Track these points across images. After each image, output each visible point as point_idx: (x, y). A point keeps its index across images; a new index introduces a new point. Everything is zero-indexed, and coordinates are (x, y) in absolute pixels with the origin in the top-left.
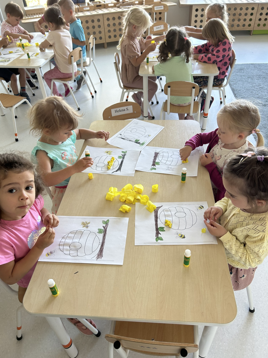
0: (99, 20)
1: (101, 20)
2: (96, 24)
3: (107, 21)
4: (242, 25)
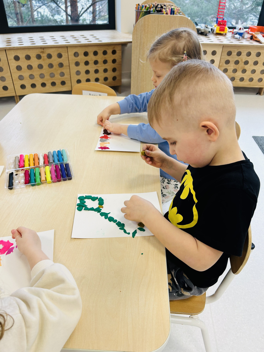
1: (3, 58)
4: (248, 78)
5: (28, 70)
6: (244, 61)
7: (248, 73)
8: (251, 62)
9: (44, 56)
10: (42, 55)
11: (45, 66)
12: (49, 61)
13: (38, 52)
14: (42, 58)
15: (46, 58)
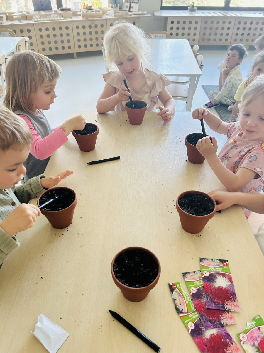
0: (67, 28)
1: (70, 28)
2: (64, 31)
3: (76, 29)
4: (219, 39)
5: (83, 36)
6: (215, 27)
7: (219, 35)
8: (220, 28)
9: (93, 26)
10: (92, 25)
11: (93, 33)
12: (96, 30)
13: (90, 23)
14: (92, 27)
15: (94, 27)
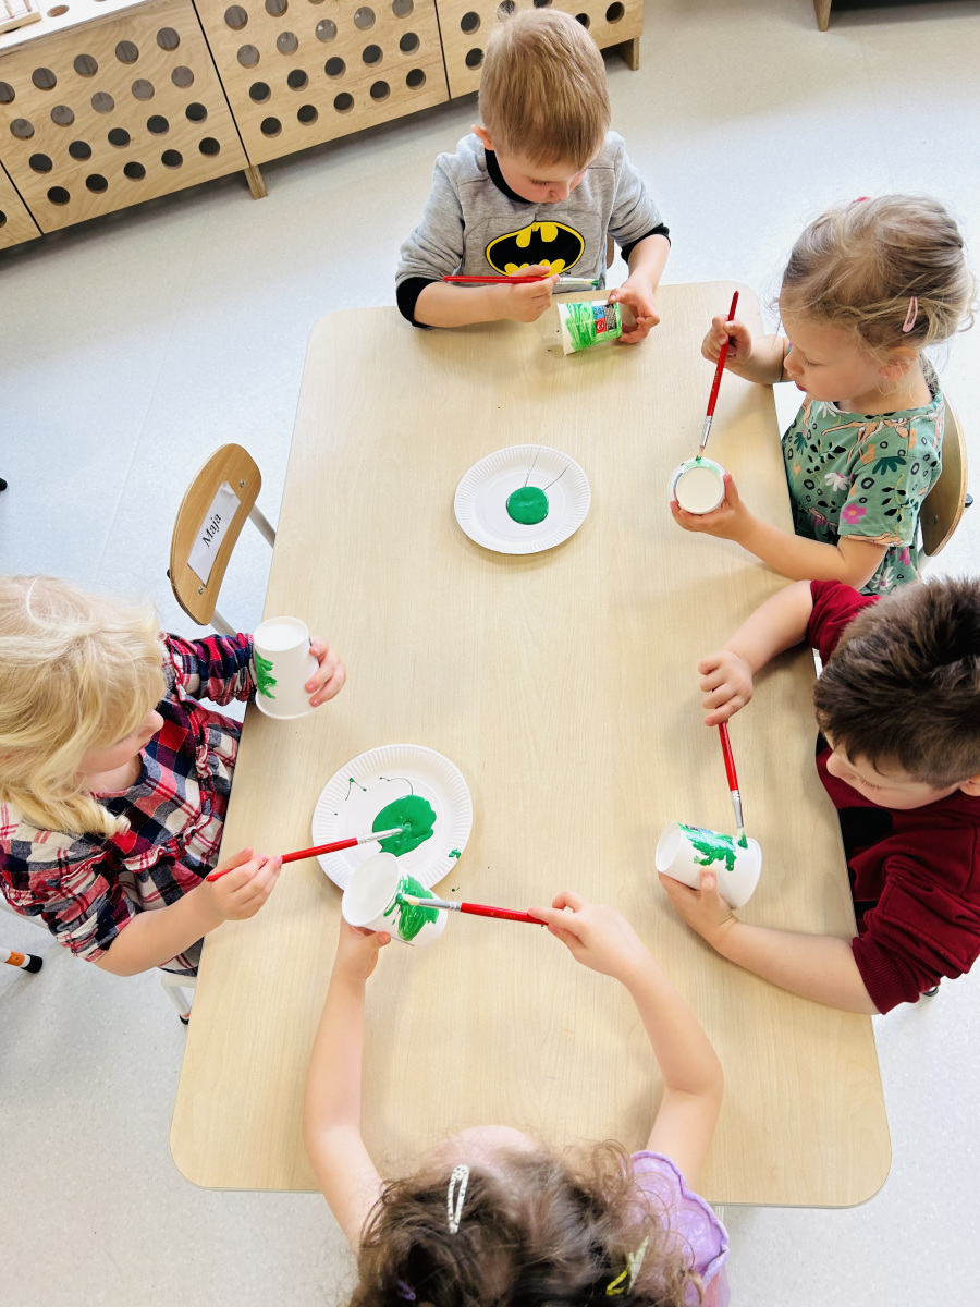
0: (169, 40)
1: (187, 29)
2: (154, 64)
3: (228, 31)
5: (282, 57)
11: (345, 26)
